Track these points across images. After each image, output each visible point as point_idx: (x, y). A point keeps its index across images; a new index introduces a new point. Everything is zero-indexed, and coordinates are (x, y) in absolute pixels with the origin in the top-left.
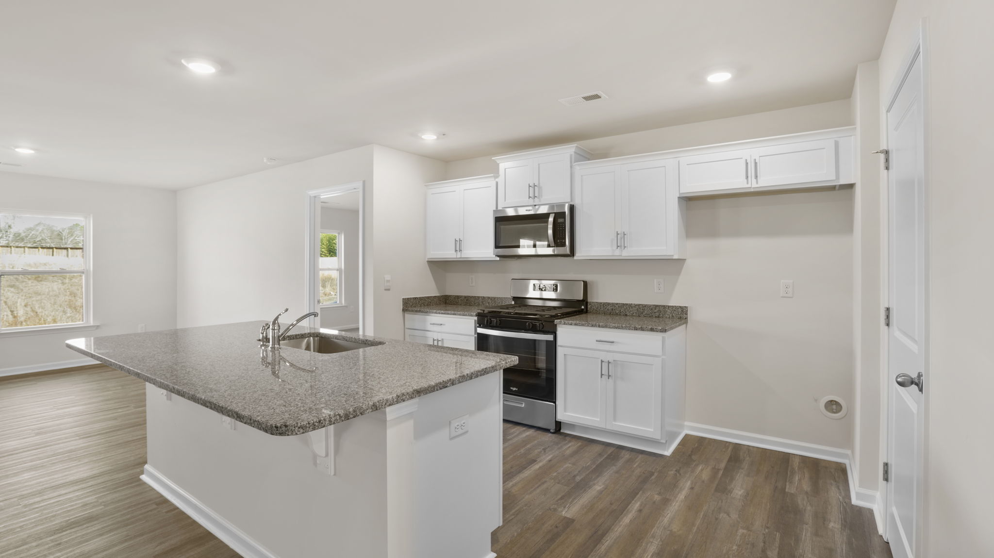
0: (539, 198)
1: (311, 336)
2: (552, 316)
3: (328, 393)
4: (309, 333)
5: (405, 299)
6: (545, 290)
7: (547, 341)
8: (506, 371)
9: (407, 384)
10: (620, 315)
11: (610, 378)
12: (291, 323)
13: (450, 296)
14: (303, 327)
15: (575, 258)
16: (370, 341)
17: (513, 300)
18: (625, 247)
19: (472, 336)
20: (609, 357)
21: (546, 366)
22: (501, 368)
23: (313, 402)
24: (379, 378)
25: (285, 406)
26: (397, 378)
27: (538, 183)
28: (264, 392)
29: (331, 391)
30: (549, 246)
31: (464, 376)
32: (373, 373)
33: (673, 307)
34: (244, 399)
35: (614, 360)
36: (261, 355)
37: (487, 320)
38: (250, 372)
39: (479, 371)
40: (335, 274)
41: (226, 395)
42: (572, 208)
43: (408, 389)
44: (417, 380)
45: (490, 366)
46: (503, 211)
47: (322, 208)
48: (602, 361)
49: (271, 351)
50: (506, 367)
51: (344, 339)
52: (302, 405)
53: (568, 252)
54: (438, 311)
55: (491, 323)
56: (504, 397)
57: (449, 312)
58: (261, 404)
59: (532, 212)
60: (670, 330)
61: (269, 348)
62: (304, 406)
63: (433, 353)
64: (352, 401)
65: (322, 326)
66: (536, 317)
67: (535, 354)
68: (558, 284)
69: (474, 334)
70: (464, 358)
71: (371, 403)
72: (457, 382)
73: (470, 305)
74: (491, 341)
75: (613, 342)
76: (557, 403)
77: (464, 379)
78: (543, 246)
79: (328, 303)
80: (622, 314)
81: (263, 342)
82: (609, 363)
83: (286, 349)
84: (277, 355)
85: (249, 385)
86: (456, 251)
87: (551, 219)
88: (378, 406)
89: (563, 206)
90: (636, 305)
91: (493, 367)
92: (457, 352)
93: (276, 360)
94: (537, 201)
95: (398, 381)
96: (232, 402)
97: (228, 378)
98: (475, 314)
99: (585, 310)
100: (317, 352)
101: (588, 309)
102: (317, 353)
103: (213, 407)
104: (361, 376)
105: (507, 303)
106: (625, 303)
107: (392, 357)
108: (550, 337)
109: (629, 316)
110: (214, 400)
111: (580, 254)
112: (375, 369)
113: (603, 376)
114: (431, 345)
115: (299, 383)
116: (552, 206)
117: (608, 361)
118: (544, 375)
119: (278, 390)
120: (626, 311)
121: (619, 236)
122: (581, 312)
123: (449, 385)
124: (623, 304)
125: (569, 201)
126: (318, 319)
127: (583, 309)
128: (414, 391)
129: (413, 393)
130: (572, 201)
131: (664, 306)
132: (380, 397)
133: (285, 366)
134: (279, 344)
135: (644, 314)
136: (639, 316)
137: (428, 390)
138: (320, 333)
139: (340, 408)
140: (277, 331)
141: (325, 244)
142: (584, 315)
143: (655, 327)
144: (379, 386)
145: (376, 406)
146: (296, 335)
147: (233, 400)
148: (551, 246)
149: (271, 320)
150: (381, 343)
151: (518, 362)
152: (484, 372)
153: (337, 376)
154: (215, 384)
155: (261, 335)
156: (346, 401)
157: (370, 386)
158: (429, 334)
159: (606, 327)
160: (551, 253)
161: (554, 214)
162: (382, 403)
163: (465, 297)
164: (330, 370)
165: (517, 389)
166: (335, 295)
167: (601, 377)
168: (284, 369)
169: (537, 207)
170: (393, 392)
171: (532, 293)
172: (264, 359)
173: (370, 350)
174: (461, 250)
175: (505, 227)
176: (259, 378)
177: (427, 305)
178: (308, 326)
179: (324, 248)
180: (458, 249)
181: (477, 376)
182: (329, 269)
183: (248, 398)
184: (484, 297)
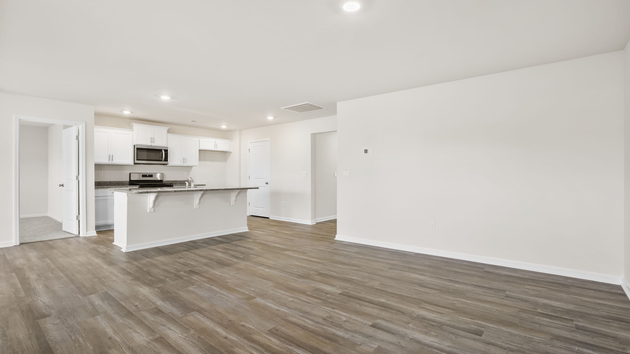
0: (154, 143)
27: (154, 137)
68: (153, 175)
86: (109, 160)
90: (179, 181)
111: (170, 164)
130: (167, 146)
161: (164, 150)
174: (112, 160)
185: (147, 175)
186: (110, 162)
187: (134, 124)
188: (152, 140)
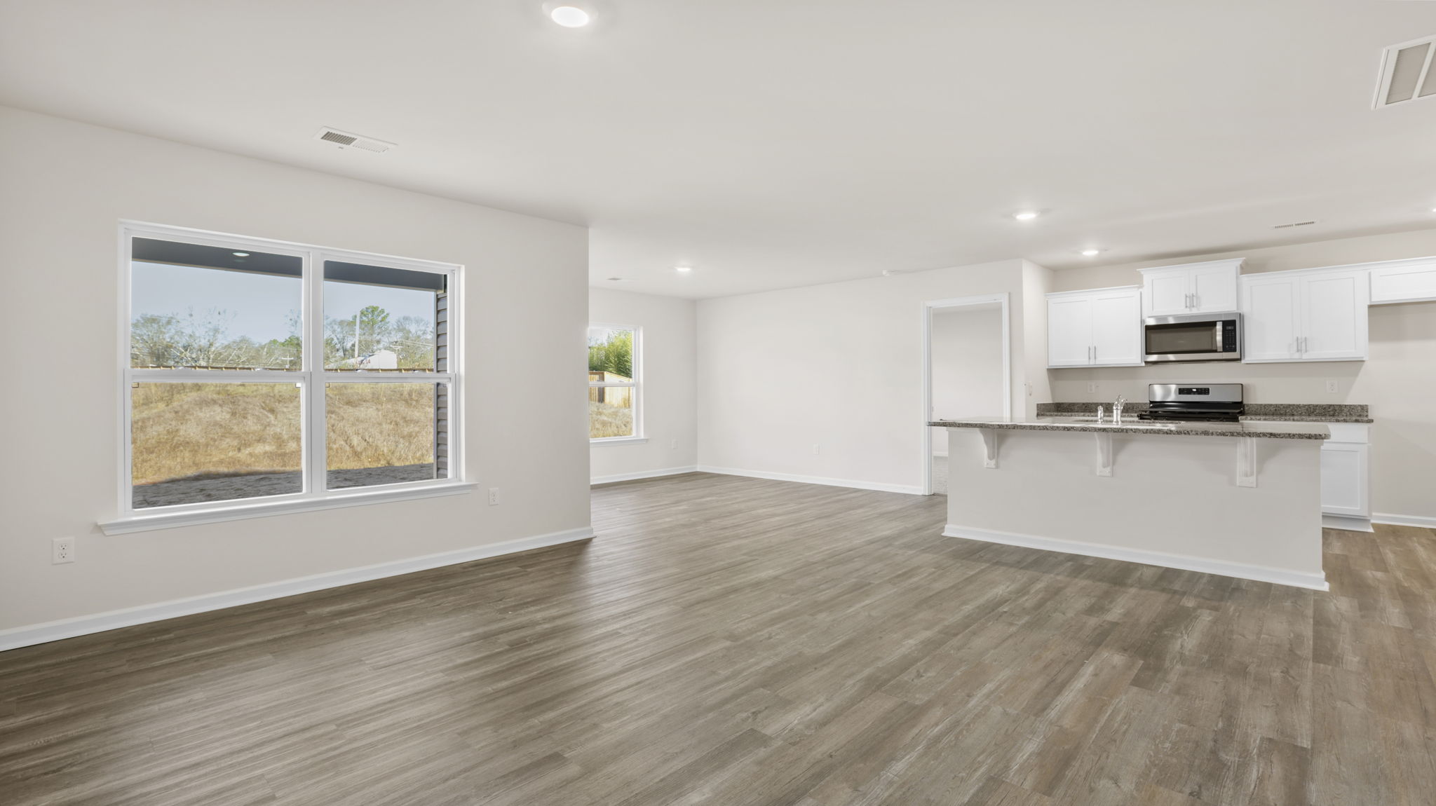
185: (1191, 389)
186: (1092, 363)
187: (1143, 271)
188: (1191, 299)
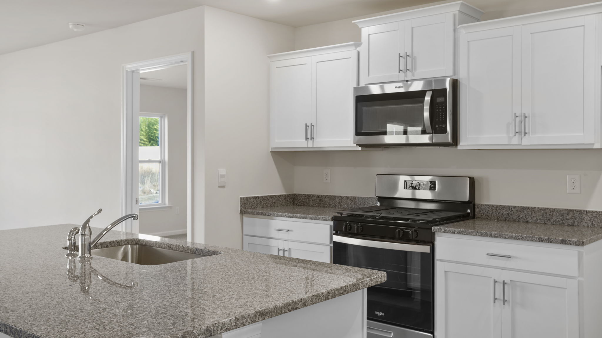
0: (412, 71)
1: (128, 243)
2: (428, 222)
3: (151, 314)
4: (126, 240)
5: (244, 198)
6: (419, 189)
7: (423, 254)
8: (372, 291)
9: (248, 304)
10: (519, 221)
11: (506, 303)
12: (104, 228)
13: (299, 195)
14: (119, 232)
15: (459, 147)
16: (201, 250)
17: (378, 201)
18: (525, 133)
19: (326, 245)
20: (506, 276)
21: (421, 285)
22: (364, 286)
23: (133, 325)
24: (214, 296)
25: (98, 329)
26: (235, 296)
27: (410, 51)
28: (72, 313)
29: (154, 312)
30: (424, 132)
31: (318, 295)
32: (205, 290)
33: (593, 212)
34: (47, 321)
35: (511, 281)
36: (68, 267)
37: (346, 226)
38: (55, 288)
39: (337, 290)
40: (156, 168)
41: (25, 315)
42: (455, 84)
43: (249, 310)
44: (260, 299)
45: (351, 283)
46: (366, 88)
47: (142, 85)
48: (495, 282)
49: (80, 262)
50: (371, 285)
51: (169, 247)
52: (119, 328)
53: (449, 139)
54: (284, 214)
55: (350, 230)
56: (368, 323)
57: (298, 215)
58: (69, 327)
59: (402, 90)
60: (590, 243)
61: (78, 258)
62: (121, 330)
63: (279, 265)
64: (180, 325)
65: (141, 232)
66: (408, 222)
67: (406, 270)
68: (437, 182)
69: (329, 243)
70: (317, 274)
71: (204, 328)
72: (310, 303)
73: (324, 207)
74: (350, 253)
75: (509, 257)
76: (435, 334)
77: (318, 299)
78: (416, 133)
79: (147, 203)
80: (521, 220)
81: (70, 251)
82: (504, 283)
83: (99, 259)
84: (87, 267)
85: (54, 303)
86: (307, 139)
87: (427, 98)
88: (212, 331)
89: (443, 81)
90: (540, 210)
91: (354, 285)
92: (308, 266)
93: (86, 273)
94: (409, 76)
95: (237, 300)
96: (32, 325)
97: (27, 295)
98: (330, 218)
99: (471, 215)
100: (136, 263)
101: (476, 213)
102: (137, 265)
103: (8, 331)
104: (189, 293)
105: (371, 205)
106: (525, 206)
107: (230, 271)
108: (426, 249)
109: (532, 223)
110: (10, 323)
111: (464, 143)
112: (209, 285)
113: (496, 301)
114: (276, 256)
115: (115, 302)
116: (428, 81)
117: (504, 281)
118: (418, 297)
119: (89, 309)
120: (527, 216)
121: (518, 119)
122: (466, 217)
123: (299, 306)
124: (523, 207)
125: (451, 73)
126: (136, 223)
127: (469, 213)
128: (257, 312)
129: (255, 316)
130: (455, 73)
131: (580, 211)
132: (215, 319)
133: (98, 279)
134: (90, 254)
135: (552, 220)
136: (545, 224)
137: (274, 312)
138: (139, 240)
139: (166, 333)
140: (88, 237)
141: (144, 130)
142: (470, 222)
143: (567, 239)
144: (214, 306)
145: (210, 331)
146: (110, 242)
147: (34, 323)
148: (427, 132)
149: (80, 223)
150: (214, 253)
151: (386, 280)
152: (344, 291)
153: (162, 293)
154: (12, 302)
155: (68, 241)
156: (173, 324)
157: (202, 306)
158: (273, 243)
159: (500, 236)
160: (427, 141)
161: (431, 93)
162: (218, 327)
163: (318, 196)
164: (153, 285)
165: (383, 314)
166: (156, 193)
167: (494, 302)
168: (96, 284)
169: (409, 83)
170: (231, 314)
171: (402, 192)
172: (71, 271)
173: (200, 261)
174: (313, 138)
175: (368, 109)
176: (66, 295)
177: (271, 206)
178: (124, 231)
179: (143, 135)
180: (309, 137)
181: (335, 296)
182: (149, 161)
183: (53, 319)
184: (341, 196)
186: (310, 145)
187: (361, 23)
